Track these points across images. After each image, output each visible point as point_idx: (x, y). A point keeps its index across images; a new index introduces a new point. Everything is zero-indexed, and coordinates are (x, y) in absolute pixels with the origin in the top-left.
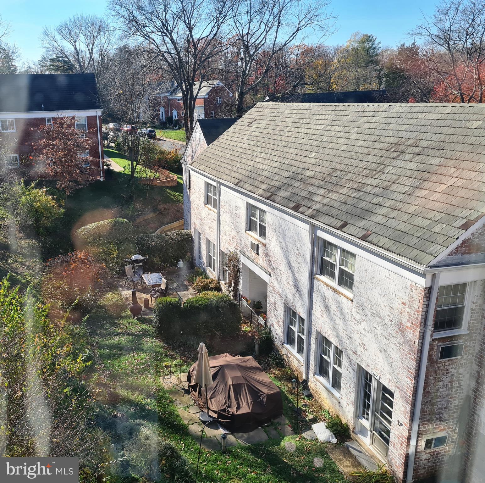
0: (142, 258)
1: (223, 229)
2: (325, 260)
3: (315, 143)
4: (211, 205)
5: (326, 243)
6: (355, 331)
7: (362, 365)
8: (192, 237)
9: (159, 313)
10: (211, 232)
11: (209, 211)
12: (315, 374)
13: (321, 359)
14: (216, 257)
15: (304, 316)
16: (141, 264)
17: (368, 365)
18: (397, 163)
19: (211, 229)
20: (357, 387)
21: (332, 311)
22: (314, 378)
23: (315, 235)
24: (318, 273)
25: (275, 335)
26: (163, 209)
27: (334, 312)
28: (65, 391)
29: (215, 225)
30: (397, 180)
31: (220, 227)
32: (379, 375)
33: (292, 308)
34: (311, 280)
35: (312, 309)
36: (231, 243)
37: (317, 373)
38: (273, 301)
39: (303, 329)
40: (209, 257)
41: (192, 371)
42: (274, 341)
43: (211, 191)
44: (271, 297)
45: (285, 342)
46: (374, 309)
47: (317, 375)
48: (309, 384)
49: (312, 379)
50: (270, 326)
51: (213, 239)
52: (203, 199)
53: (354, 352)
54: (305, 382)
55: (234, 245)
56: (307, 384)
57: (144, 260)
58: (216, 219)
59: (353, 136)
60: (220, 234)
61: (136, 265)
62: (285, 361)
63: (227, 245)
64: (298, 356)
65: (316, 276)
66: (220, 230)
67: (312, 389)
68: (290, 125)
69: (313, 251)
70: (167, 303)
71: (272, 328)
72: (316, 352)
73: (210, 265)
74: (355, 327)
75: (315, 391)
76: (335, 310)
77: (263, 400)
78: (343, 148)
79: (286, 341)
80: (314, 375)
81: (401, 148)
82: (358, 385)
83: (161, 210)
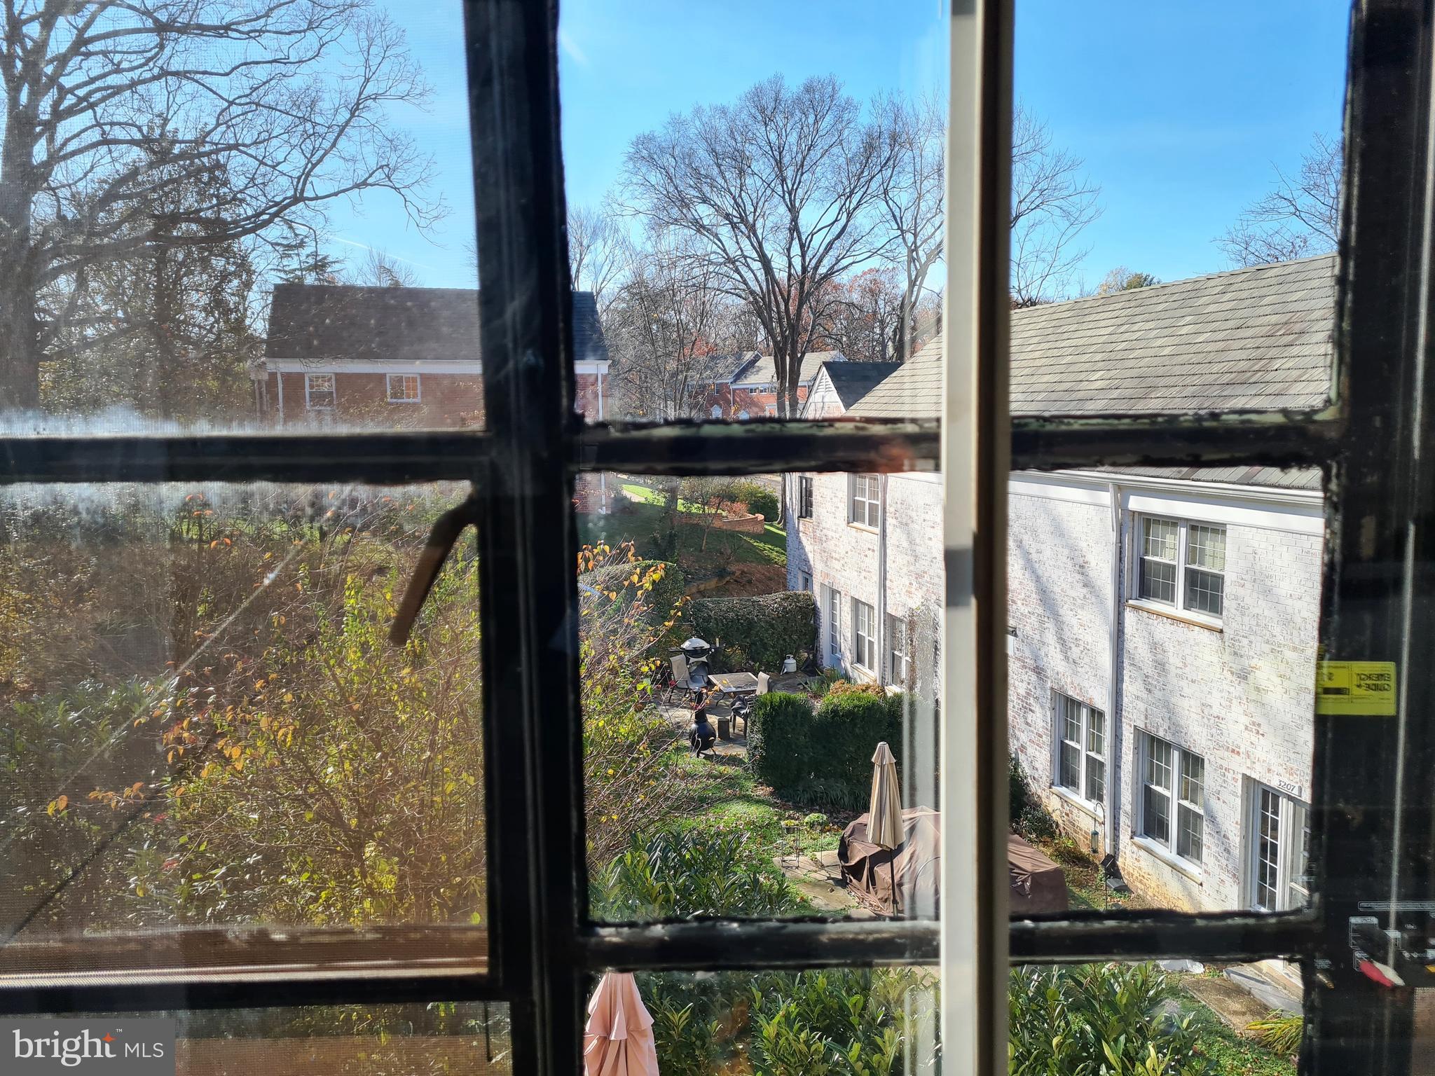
0: (707, 646)
1: (893, 566)
2: (1150, 562)
3: (1099, 357)
4: (863, 521)
5: (1149, 521)
6: (1234, 701)
7: (1253, 776)
8: (814, 604)
9: (763, 724)
10: (864, 581)
11: (859, 534)
12: (1134, 834)
13: (1148, 792)
14: (875, 637)
15: (1103, 703)
16: (704, 659)
17: (1269, 770)
18: (1295, 350)
19: (864, 574)
20: (1244, 833)
21: (1172, 669)
22: (1134, 844)
23: (1125, 510)
24: (1134, 597)
25: (1028, 771)
26: (738, 573)
27: (1179, 672)
28: (640, 687)
29: (873, 562)
30: (1301, 376)
31: (885, 562)
32: (1297, 786)
33: (1070, 693)
34: (1119, 614)
35: (1122, 680)
36: (913, 590)
37: (1139, 833)
38: (1022, 692)
39: (1100, 739)
40: (859, 640)
41: (850, 836)
42: (1028, 784)
43: (863, 490)
44: (1017, 683)
45: (1056, 783)
46: (1278, 634)
47: (1140, 836)
48: (1120, 863)
49: (1129, 848)
50: (1017, 754)
51: (869, 594)
52: (843, 512)
53: (1233, 751)
54: (1111, 861)
55: (920, 594)
56: (1114, 865)
57: (710, 649)
58: (877, 548)
59: (1184, 330)
60: (885, 579)
61: (692, 660)
62: (1057, 825)
63: (904, 598)
64: (1090, 805)
65: (1131, 602)
66: (885, 570)
67: (1128, 873)
68: (1035, 340)
69: (1121, 548)
70: (781, 702)
71: (1022, 757)
72: (1135, 782)
73: (860, 660)
74: (1232, 689)
75: (1136, 874)
76: (1180, 665)
77: (1022, 886)
78: (1167, 351)
79: (1057, 780)
80: (1132, 838)
81: (1297, 328)
82: (1247, 827)
83: (734, 573)
